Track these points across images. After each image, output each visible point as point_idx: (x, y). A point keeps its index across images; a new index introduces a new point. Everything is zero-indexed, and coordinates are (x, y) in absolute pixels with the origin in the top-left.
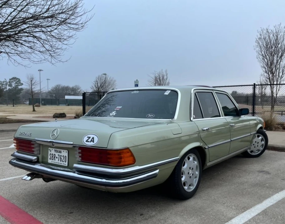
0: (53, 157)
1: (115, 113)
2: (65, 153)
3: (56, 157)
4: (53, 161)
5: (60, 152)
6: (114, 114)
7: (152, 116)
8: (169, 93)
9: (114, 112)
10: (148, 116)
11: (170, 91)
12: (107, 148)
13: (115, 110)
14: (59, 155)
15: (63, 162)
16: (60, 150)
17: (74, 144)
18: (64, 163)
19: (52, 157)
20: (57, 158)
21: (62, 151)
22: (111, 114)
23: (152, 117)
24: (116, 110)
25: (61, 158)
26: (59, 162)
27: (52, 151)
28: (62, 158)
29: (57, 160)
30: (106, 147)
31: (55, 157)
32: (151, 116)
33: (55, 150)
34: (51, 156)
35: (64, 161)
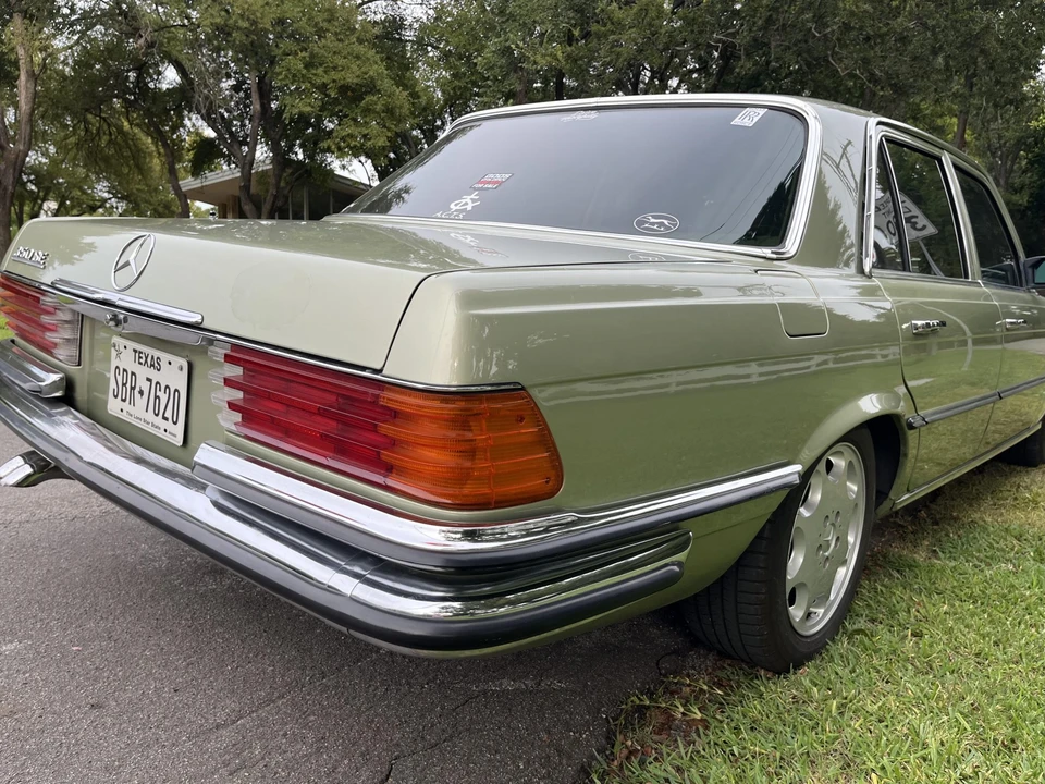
0: (128, 386)
1: (473, 200)
2: (173, 373)
3: (137, 389)
4: (126, 405)
5: (155, 365)
6: (469, 208)
7: (666, 222)
8: (756, 119)
9: (468, 199)
10: (640, 223)
11: (762, 112)
12: (379, 372)
13: (475, 189)
14: (149, 380)
15: (166, 419)
16: (157, 353)
17: (205, 325)
18: (169, 425)
19: (124, 385)
20: (141, 393)
21: (165, 357)
22: (452, 206)
23: (667, 228)
24: (479, 189)
25: (156, 397)
26: (150, 416)
27: (123, 355)
28: (164, 398)
29: (141, 402)
30: (378, 367)
31: (133, 388)
32: (661, 224)
33: (135, 351)
34: (120, 378)
35: (168, 414)
